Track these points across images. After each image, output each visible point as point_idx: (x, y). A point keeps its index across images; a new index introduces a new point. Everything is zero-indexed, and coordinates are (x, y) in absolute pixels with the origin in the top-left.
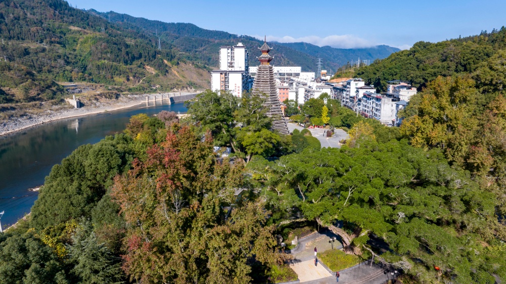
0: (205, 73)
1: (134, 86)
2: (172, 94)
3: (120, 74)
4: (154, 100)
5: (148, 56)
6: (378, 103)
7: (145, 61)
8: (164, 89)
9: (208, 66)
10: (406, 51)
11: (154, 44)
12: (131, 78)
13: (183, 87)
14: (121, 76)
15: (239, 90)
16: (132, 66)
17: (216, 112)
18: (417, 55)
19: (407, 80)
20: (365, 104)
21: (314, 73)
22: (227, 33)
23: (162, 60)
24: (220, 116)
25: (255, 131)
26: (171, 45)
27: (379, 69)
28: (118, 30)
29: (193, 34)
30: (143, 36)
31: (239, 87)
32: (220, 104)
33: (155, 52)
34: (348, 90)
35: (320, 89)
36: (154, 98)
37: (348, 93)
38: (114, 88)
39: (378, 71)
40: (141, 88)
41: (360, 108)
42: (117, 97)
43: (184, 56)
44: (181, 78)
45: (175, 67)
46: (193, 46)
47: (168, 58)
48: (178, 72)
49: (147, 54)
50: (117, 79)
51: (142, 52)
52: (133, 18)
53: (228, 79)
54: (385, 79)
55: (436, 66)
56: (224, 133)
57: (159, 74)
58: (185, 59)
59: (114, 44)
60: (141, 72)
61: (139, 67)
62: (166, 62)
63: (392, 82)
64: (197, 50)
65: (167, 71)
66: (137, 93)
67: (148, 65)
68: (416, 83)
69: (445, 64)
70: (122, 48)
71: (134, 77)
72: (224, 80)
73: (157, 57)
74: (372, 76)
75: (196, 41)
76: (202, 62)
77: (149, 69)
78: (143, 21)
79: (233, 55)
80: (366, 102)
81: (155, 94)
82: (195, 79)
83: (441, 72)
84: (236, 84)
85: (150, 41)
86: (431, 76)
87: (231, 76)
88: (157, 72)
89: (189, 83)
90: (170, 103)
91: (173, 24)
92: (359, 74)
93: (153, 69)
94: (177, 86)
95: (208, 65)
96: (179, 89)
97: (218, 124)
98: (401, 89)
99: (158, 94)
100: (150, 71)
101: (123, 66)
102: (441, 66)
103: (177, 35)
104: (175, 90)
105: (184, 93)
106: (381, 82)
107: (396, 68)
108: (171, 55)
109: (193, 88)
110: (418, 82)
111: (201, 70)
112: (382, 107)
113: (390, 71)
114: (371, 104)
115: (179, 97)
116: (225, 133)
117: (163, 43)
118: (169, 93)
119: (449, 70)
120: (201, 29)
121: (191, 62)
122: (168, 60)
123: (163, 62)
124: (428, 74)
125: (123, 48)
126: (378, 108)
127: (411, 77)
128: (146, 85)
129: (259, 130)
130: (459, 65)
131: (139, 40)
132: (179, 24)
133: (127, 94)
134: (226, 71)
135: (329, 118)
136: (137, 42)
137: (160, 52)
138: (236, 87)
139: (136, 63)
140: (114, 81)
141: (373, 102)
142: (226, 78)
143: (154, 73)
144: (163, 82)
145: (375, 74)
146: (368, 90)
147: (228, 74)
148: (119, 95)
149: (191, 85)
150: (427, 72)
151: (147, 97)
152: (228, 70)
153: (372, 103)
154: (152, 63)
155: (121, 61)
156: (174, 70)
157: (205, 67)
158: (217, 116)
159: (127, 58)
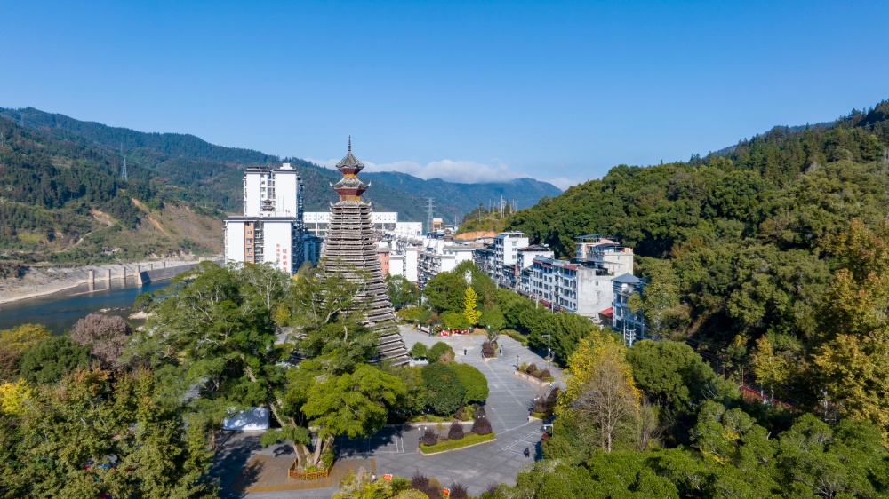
0: (215, 223)
1: (65, 250)
2: (146, 266)
3: (34, 227)
4: (107, 278)
5: (98, 192)
6: (570, 279)
7: (92, 200)
8: (129, 255)
9: (222, 212)
10: (598, 181)
11: (115, 170)
12: (59, 234)
13: (171, 251)
14: (36, 229)
15: (285, 257)
16: (61, 211)
17: (226, 325)
18: (619, 188)
19: (609, 234)
20: (538, 280)
21: (420, 224)
22: (260, 153)
23: (128, 199)
24: (240, 336)
25: (338, 372)
26: (150, 172)
27: (552, 215)
28: (39, 140)
29: (196, 154)
30: (91, 155)
31: (285, 251)
32: (240, 302)
33: (115, 184)
34: (499, 253)
35: (451, 253)
36: (107, 275)
37: (499, 260)
38: (17, 254)
39: (551, 218)
40: (79, 253)
41: (527, 288)
42: (21, 272)
43: (176, 191)
44: (167, 234)
45: (156, 213)
46: (194, 174)
47: (142, 194)
48: (161, 222)
49: (96, 188)
50: (24, 235)
51: (87, 183)
52: (74, 121)
53: (262, 235)
54: (567, 232)
55: (663, 208)
56: (249, 379)
57: (122, 226)
58: (175, 198)
59: (23, 167)
60: (81, 222)
61: (79, 211)
62: (136, 202)
63: (582, 237)
64: (202, 181)
65: (138, 221)
66: (70, 263)
67: (97, 208)
68: (629, 239)
69: (680, 203)
70: (41, 175)
71: (65, 231)
72: (252, 236)
73: (118, 193)
74: (542, 227)
75: (200, 166)
76: (211, 203)
77: (99, 216)
78: (95, 127)
79: (271, 187)
80: (541, 277)
81: (109, 266)
82: (196, 234)
83: (675, 219)
84: (278, 245)
85: (107, 163)
86: (657, 225)
87: (268, 228)
88: (116, 221)
89: (182, 242)
90: (140, 282)
91: (157, 135)
92: (514, 224)
93: (108, 216)
94: (158, 250)
95: (222, 209)
96: (163, 256)
97: (234, 355)
98: (606, 251)
99: (116, 266)
100: (102, 220)
101: (41, 211)
102: (673, 207)
103: (164, 156)
104: (154, 256)
105: (173, 263)
106: (561, 238)
107: (586, 212)
108: (149, 191)
109: (191, 253)
110: (634, 237)
111: (208, 219)
112: (579, 286)
113: (576, 217)
114: (552, 281)
115: (160, 272)
116: (254, 380)
117: (132, 169)
118: (141, 264)
119: (690, 215)
120: (210, 145)
121: (188, 204)
122: (141, 200)
123: (130, 202)
124: (651, 221)
125: (45, 175)
126: (571, 289)
127: (618, 228)
128: (93, 247)
129: (350, 370)
130: (708, 205)
131: (82, 162)
132: (168, 136)
133: (46, 267)
134: (258, 218)
135: (479, 313)
136: (78, 164)
137: (124, 183)
138: (278, 250)
139: (71, 205)
140: (17, 240)
141: (557, 278)
142: (256, 232)
143: (110, 224)
144: (128, 240)
145: (545, 223)
146: (540, 254)
147: (263, 223)
148: (27, 268)
149: (187, 246)
150: (649, 218)
151: (91, 273)
152: (261, 217)
153: (554, 279)
154: (108, 204)
155: (37, 201)
156: (154, 219)
157: (217, 213)
158: (230, 335)
159: (52, 194)
